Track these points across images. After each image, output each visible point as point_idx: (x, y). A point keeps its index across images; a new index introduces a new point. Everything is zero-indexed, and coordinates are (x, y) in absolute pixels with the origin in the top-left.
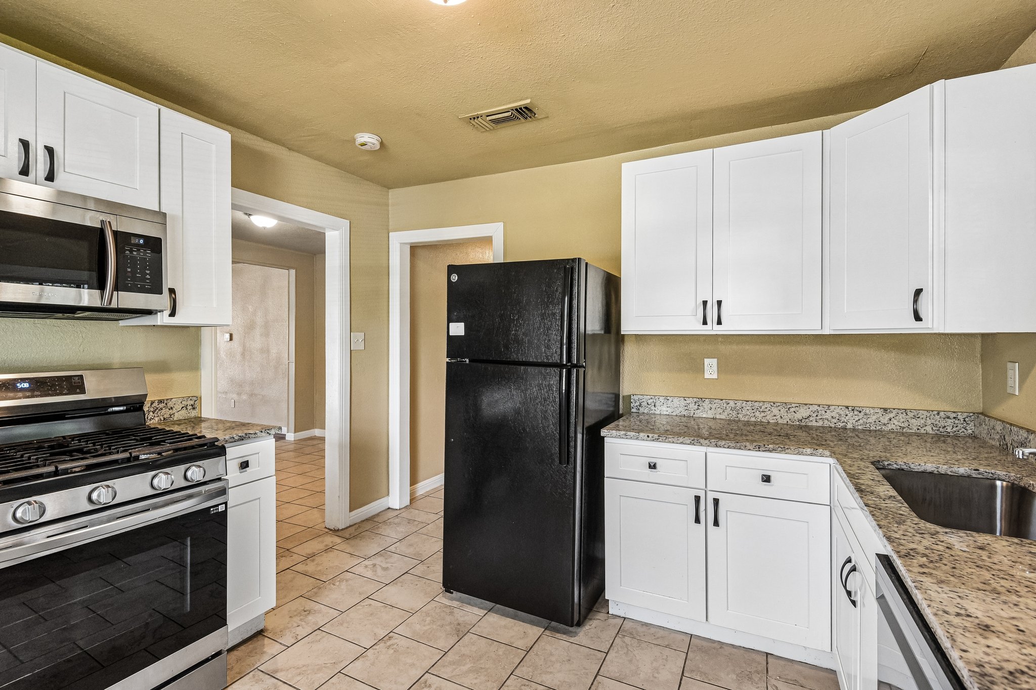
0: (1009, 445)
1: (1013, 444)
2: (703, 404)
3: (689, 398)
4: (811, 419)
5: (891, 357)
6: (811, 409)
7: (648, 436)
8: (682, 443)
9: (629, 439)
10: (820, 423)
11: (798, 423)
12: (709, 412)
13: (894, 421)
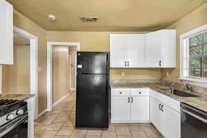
1: (169, 84)
7: (120, 87)
8: (126, 88)
9: (116, 88)
13: (150, 81)
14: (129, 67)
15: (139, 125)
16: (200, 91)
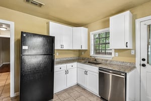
0: (83, 59)
6: (68, 58)
7: (60, 64)
14: (64, 49)
15: (71, 88)
16: (100, 61)
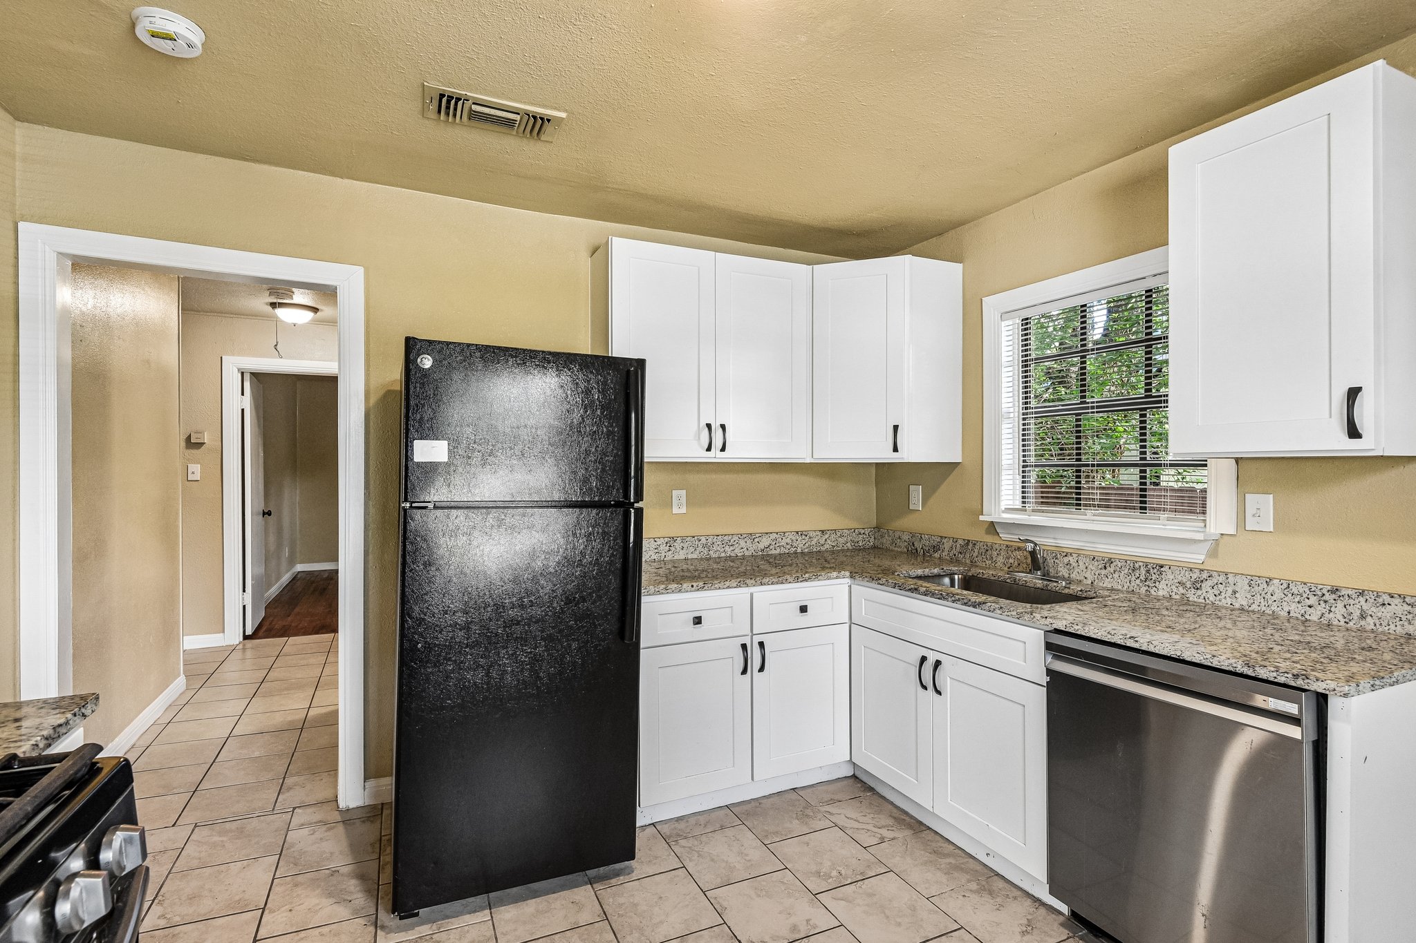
0: (919, 550)
1: (924, 548)
2: (675, 544)
3: (659, 538)
4: (771, 547)
5: (821, 484)
6: (771, 538)
7: (692, 586)
8: (728, 587)
9: (671, 593)
10: (778, 551)
11: (761, 553)
12: (681, 552)
13: (829, 541)
14: (730, 456)
